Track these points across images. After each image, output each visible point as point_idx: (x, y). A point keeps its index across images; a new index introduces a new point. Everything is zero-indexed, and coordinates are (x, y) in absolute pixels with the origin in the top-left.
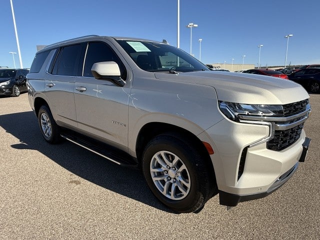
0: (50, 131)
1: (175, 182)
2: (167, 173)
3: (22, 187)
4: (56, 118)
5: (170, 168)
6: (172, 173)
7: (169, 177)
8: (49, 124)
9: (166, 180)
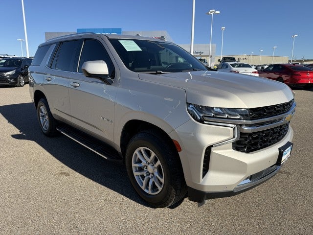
0: (47, 124)
1: (152, 177)
2: (147, 168)
3: (16, 175)
4: (53, 111)
5: (149, 164)
6: (150, 169)
7: (148, 172)
8: (47, 117)
9: (145, 175)
